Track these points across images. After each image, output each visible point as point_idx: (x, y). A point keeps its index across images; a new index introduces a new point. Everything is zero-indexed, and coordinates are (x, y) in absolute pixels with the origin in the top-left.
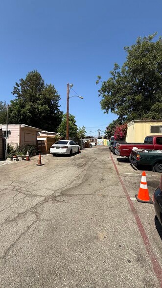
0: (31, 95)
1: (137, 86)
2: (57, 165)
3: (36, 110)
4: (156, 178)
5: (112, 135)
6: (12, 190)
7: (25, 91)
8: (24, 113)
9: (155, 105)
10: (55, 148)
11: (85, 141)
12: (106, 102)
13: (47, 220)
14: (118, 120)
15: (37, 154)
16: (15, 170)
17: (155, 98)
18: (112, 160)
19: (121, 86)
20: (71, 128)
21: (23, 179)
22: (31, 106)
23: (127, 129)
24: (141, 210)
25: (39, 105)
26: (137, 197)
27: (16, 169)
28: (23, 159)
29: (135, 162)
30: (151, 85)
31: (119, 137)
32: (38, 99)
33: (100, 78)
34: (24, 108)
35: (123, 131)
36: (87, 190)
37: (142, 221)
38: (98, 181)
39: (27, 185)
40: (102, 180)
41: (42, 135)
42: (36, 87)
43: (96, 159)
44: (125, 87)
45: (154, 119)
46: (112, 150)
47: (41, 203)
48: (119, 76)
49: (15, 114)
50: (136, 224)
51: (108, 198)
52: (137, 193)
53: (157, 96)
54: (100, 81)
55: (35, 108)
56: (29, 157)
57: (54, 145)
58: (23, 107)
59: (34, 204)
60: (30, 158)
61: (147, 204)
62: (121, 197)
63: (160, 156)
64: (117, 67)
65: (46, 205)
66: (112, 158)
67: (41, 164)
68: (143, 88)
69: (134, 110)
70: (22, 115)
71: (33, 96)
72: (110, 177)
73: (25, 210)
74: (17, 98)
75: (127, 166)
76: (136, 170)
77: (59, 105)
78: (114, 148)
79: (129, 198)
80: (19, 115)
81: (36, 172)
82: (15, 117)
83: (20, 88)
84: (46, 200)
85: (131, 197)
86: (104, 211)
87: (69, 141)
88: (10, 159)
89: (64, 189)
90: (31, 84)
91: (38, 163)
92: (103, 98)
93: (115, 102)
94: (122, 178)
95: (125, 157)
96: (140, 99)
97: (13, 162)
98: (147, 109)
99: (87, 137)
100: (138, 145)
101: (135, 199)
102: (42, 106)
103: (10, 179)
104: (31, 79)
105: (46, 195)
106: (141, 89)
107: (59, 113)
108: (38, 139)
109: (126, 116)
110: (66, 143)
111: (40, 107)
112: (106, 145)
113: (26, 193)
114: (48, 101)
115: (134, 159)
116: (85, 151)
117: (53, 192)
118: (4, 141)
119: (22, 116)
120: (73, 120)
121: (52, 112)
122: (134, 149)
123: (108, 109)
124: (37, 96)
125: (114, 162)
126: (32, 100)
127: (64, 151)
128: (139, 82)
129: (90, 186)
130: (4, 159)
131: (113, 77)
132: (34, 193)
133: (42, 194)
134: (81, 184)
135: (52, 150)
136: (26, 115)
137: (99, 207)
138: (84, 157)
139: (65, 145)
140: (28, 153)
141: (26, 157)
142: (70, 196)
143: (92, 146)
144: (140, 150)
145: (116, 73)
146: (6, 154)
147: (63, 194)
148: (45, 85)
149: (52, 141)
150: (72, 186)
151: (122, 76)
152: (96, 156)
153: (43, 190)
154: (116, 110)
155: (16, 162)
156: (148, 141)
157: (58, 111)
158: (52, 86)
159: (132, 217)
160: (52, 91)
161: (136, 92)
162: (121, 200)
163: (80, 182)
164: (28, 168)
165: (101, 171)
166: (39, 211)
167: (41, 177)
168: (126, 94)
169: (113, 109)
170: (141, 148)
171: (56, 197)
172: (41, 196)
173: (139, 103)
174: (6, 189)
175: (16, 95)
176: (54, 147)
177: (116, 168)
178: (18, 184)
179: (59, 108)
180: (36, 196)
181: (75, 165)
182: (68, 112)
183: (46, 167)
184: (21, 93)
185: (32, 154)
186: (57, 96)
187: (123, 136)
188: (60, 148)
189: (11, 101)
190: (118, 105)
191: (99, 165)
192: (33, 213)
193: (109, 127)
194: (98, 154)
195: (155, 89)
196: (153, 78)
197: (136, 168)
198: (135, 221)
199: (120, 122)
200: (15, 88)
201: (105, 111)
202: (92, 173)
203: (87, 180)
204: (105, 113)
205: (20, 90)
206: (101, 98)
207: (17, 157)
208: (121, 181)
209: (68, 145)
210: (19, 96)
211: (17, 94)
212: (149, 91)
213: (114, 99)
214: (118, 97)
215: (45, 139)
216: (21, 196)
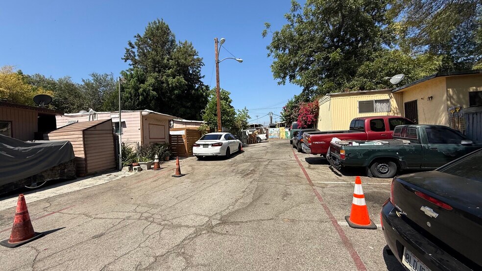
0: (154, 60)
1: (332, 36)
2: (207, 175)
3: (165, 85)
4: (376, 187)
5: (293, 119)
6: (139, 219)
7: (144, 54)
8: (144, 91)
9: (363, 67)
10: (201, 147)
11: (248, 132)
12: (281, 66)
13: (205, 266)
14: (302, 95)
15: (172, 158)
16: (138, 187)
17: (362, 54)
18: (298, 161)
19: (305, 37)
20: (224, 112)
21: (154, 200)
22: (156, 78)
23: (318, 108)
24: (358, 241)
25: (168, 76)
26: (349, 219)
27: (139, 184)
28: (149, 168)
29: (337, 162)
30: (354, 34)
31: (306, 122)
32: (167, 67)
33: (268, 26)
34: (144, 83)
35: (312, 112)
36: (264, 212)
37: (363, 259)
38: (280, 198)
39: (163, 211)
40: (286, 195)
41: (176, 126)
42: (162, 48)
43: (270, 161)
44: (312, 40)
45: (363, 90)
46: (297, 145)
47: (190, 238)
48: (301, 22)
49: (130, 93)
50: (353, 264)
51: (301, 223)
52: (349, 214)
53: (365, 50)
54: (268, 30)
55: (163, 83)
56: (159, 163)
57: (198, 142)
58: (142, 81)
59: (179, 241)
60: (161, 166)
61: (366, 230)
62: (321, 221)
63: (379, 151)
64: (295, 7)
65: (198, 241)
66: (297, 158)
67: (180, 174)
68: (342, 39)
69: (327, 76)
70: (142, 94)
71: (158, 62)
72: (299, 190)
73: (164, 251)
74: (132, 67)
75: (324, 169)
76: (340, 176)
77: (202, 75)
78: (300, 142)
79: (335, 222)
80: (137, 95)
81: (174, 188)
82: (130, 98)
83: (135, 50)
84: (198, 233)
85: (339, 220)
86: (298, 246)
87: (224, 134)
88: (127, 168)
89: (224, 213)
90: (154, 43)
91: (174, 174)
92: (276, 60)
93: (296, 65)
94: (319, 190)
95: (319, 155)
96: (338, 57)
97: (133, 173)
98: (351, 73)
99: (252, 126)
100: (340, 134)
101: (346, 224)
102: (174, 78)
103: (133, 201)
104: (152, 34)
105: (196, 224)
106: (338, 42)
107: (202, 89)
108: (172, 133)
109: (315, 88)
110: (219, 137)
111: (170, 80)
112: (284, 137)
113: (163, 223)
114: (183, 70)
115: (335, 158)
116: (250, 150)
117: (207, 219)
118: (116, 139)
119: (141, 97)
120: (226, 99)
121: (191, 87)
122: (335, 141)
123: (284, 77)
124: (165, 61)
125: (301, 165)
126: (157, 69)
127: (216, 150)
128: (335, 30)
129: (268, 206)
130: (117, 168)
131: (290, 23)
132: (175, 222)
133: (190, 223)
134: (251, 204)
135: (196, 150)
136: (148, 95)
137: (288, 240)
138: (250, 159)
139: (218, 141)
140: (156, 157)
141: (154, 164)
142: (237, 223)
143: (260, 141)
144: (345, 142)
145: (294, 16)
146: (120, 160)
147: (224, 222)
148: (177, 42)
149: (194, 136)
150: (236, 208)
151: (305, 21)
152: (268, 156)
153: (190, 217)
154: (298, 78)
155: (139, 173)
156: (357, 126)
157: (202, 84)
158: (189, 43)
159: (345, 252)
160: (188, 52)
161: (330, 47)
162: (323, 226)
163: (249, 200)
164: (160, 182)
165: (283, 180)
166: (189, 252)
167: (184, 195)
168: (314, 51)
169: (292, 77)
170: (346, 139)
171: (213, 227)
172: (188, 226)
173: (337, 64)
174: (128, 218)
175: (129, 62)
176: (198, 145)
177: (306, 174)
178: (146, 209)
179: (201, 80)
180: (180, 226)
181: (237, 173)
182: (218, 86)
183: (188, 178)
184: (137, 58)
185: (163, 159)
186: (199, 60)
187: (313, 121)
188: (210, 147)
189: (123, 73)
190: (302, 69)
191: (276, 171)
192: (178, 255)
193: (287, 107)
194: (273, 153)
195: (363, 40)
196: (357, 21)
197: (340, 173)
198: (352, 260)
199: (306, 97)
200: (128, 50)
201: (279, 80)
202: (267, 185)
203: (260, 196)
204: (279, 83)
205: (136, 54)
206: (273, 60)
207: (139, 165)
208: (317, 194)
209: (222, 140)
210: (135, 62)
211: (132, 59)
212: (351, 44)
213: (294, 59)
214: (301, 56)
215: (183, 133)
216: (154, 228)
